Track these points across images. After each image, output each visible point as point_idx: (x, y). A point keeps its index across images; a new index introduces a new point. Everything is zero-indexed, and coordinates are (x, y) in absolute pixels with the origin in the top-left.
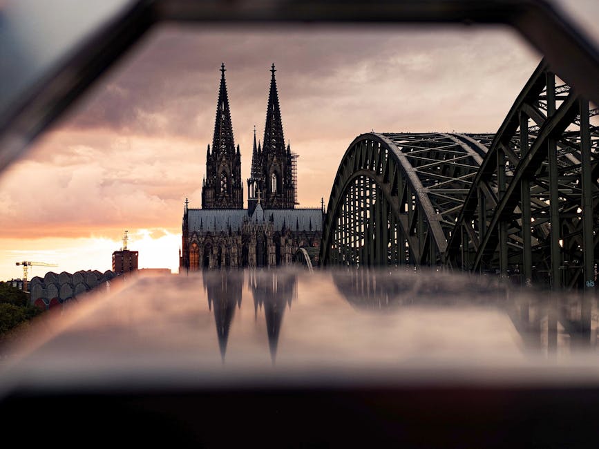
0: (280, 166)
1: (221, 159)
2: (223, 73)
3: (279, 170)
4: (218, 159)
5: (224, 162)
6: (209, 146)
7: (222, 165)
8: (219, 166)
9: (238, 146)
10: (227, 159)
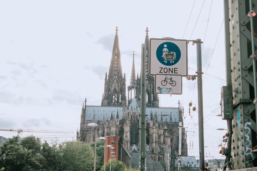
0: (151, 86)
1: (113, 81)
2: (117, 32)
3: (149, 89)
4: (112, 81)
5: (115, 83)
6: (106, 74)
7: (113, 85)
8: (112, 85)
9: (125, 74)
10: (117, 81)
